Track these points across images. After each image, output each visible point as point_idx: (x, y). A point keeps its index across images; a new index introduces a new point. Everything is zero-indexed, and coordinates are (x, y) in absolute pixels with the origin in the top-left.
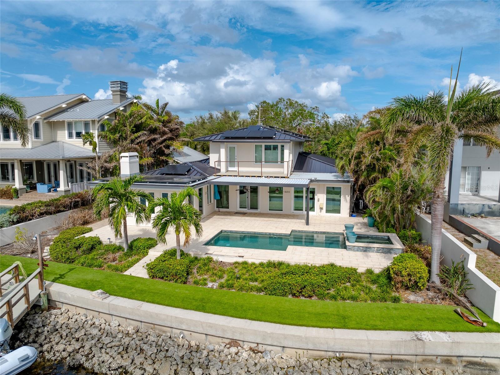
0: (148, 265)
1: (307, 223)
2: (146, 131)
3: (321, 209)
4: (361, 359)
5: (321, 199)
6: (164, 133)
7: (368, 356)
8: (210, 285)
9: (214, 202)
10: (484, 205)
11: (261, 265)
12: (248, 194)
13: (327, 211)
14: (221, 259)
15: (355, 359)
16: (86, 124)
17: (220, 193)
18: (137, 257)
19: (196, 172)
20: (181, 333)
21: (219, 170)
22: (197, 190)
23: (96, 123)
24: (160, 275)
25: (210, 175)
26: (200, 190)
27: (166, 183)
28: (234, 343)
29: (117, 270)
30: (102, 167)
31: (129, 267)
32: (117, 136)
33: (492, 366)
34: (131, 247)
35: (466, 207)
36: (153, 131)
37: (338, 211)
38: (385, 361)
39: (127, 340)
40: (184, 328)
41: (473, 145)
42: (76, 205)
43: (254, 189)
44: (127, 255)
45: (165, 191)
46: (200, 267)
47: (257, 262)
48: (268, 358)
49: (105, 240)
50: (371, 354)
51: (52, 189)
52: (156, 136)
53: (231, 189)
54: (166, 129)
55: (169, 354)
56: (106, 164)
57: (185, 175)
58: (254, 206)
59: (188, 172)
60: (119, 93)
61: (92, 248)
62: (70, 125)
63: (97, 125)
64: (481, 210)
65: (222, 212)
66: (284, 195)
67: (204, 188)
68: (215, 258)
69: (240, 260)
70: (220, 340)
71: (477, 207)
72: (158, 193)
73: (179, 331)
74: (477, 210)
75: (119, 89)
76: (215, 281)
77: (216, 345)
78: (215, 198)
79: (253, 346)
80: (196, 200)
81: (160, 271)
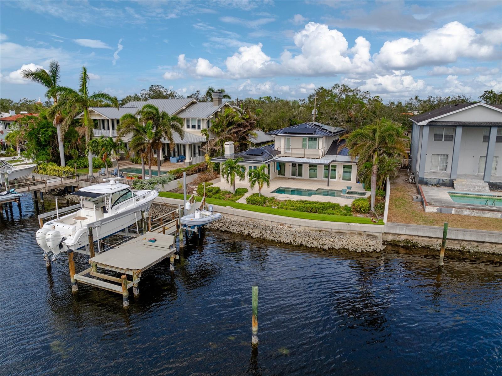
0: (246, 198)
1: (328, 185)
2: (235, 125)
3: (340, 178)
4: (328, 232)
5: (340, 171)
6: (246, 126)
7: (330, 230)
8: (273, 207)
9: (276, 171)
10: (439, 179)
11: (297, 201)
12: (297, 167)
13: (343, 179)
14: (278, 199)
15: (325, 231)
16: (199, 120)
17: (280, 166)
18: (239, 196)
19: (266, 154)
20: (262, 221)
21: (280, 152)
22: (267, 165)
23: (205, 120)
24: (252, 203)
25: (275, 156)
26: (269, 166)
27: (251, 161)
28: (282, 224)
29: (232, 201)
30: (211, 149)
31: (237, 200)
32: (219, 129)
33: (376, 236)
34: (236, 192)
35: (429, 180)
36: (240, 125)
37: (350, 180)
38: (337, 232)
39: (242, 223)
40: (263, 219)
41: (444, 140)
42: (199, 171)
43: (300, 165)
44: (235, 195)
45: (250, 165)
46: (269, 201)
47: (295, 200)
48: (294, 229)
49: (222, 188)
50: (331, 229)
51: (179, 161)
52: (242, 129)
53: (287, 164)
54: (248, 124)
55: (258, 227)
56: (214, 147)
57: (260, 155)
58: (300, 175)
59: (262, 154)
60: (218, 100)
61: (217, 192)
62: (188, 120)
63: (206, 122)
64: (437, 182)
65: (281, 178)
66: (318, 168)
67: (271, 164)
68: (276, 198)
69: (288, 199)
70: (277, 224)
71: (435, 180)
72: (247, 166)
73: (261, 221)
74: (435, 182)
75: (218, 97)
76: (276, 206)
77: (275, 225)
78: (277, 169)
79: (289, 225)
80: (266, 170)
81: (252, 201)
